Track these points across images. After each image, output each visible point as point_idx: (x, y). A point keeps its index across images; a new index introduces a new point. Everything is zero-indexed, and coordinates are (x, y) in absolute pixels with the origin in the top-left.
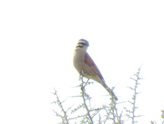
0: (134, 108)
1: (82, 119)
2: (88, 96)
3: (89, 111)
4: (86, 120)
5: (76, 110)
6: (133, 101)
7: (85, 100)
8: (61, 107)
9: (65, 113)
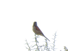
0: (54, 46)
1: (35, 49)
2: (38, 42)
3: (38, 47)
4: (37, 50)
5: (33, 46)
6: (54, 44)
7: (36, 43)
8: (28, 45)
9: (30, 47)
